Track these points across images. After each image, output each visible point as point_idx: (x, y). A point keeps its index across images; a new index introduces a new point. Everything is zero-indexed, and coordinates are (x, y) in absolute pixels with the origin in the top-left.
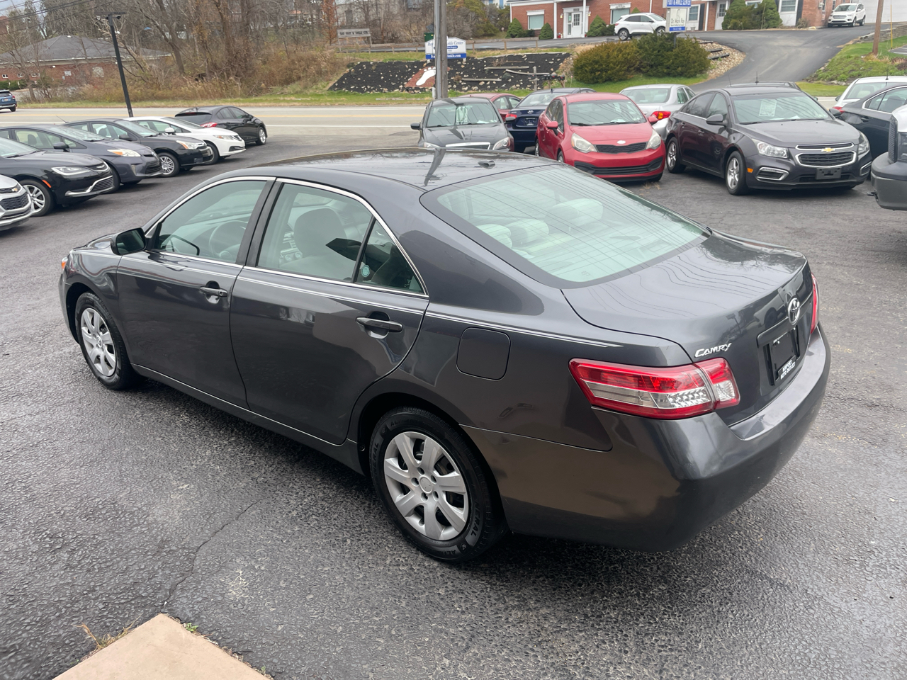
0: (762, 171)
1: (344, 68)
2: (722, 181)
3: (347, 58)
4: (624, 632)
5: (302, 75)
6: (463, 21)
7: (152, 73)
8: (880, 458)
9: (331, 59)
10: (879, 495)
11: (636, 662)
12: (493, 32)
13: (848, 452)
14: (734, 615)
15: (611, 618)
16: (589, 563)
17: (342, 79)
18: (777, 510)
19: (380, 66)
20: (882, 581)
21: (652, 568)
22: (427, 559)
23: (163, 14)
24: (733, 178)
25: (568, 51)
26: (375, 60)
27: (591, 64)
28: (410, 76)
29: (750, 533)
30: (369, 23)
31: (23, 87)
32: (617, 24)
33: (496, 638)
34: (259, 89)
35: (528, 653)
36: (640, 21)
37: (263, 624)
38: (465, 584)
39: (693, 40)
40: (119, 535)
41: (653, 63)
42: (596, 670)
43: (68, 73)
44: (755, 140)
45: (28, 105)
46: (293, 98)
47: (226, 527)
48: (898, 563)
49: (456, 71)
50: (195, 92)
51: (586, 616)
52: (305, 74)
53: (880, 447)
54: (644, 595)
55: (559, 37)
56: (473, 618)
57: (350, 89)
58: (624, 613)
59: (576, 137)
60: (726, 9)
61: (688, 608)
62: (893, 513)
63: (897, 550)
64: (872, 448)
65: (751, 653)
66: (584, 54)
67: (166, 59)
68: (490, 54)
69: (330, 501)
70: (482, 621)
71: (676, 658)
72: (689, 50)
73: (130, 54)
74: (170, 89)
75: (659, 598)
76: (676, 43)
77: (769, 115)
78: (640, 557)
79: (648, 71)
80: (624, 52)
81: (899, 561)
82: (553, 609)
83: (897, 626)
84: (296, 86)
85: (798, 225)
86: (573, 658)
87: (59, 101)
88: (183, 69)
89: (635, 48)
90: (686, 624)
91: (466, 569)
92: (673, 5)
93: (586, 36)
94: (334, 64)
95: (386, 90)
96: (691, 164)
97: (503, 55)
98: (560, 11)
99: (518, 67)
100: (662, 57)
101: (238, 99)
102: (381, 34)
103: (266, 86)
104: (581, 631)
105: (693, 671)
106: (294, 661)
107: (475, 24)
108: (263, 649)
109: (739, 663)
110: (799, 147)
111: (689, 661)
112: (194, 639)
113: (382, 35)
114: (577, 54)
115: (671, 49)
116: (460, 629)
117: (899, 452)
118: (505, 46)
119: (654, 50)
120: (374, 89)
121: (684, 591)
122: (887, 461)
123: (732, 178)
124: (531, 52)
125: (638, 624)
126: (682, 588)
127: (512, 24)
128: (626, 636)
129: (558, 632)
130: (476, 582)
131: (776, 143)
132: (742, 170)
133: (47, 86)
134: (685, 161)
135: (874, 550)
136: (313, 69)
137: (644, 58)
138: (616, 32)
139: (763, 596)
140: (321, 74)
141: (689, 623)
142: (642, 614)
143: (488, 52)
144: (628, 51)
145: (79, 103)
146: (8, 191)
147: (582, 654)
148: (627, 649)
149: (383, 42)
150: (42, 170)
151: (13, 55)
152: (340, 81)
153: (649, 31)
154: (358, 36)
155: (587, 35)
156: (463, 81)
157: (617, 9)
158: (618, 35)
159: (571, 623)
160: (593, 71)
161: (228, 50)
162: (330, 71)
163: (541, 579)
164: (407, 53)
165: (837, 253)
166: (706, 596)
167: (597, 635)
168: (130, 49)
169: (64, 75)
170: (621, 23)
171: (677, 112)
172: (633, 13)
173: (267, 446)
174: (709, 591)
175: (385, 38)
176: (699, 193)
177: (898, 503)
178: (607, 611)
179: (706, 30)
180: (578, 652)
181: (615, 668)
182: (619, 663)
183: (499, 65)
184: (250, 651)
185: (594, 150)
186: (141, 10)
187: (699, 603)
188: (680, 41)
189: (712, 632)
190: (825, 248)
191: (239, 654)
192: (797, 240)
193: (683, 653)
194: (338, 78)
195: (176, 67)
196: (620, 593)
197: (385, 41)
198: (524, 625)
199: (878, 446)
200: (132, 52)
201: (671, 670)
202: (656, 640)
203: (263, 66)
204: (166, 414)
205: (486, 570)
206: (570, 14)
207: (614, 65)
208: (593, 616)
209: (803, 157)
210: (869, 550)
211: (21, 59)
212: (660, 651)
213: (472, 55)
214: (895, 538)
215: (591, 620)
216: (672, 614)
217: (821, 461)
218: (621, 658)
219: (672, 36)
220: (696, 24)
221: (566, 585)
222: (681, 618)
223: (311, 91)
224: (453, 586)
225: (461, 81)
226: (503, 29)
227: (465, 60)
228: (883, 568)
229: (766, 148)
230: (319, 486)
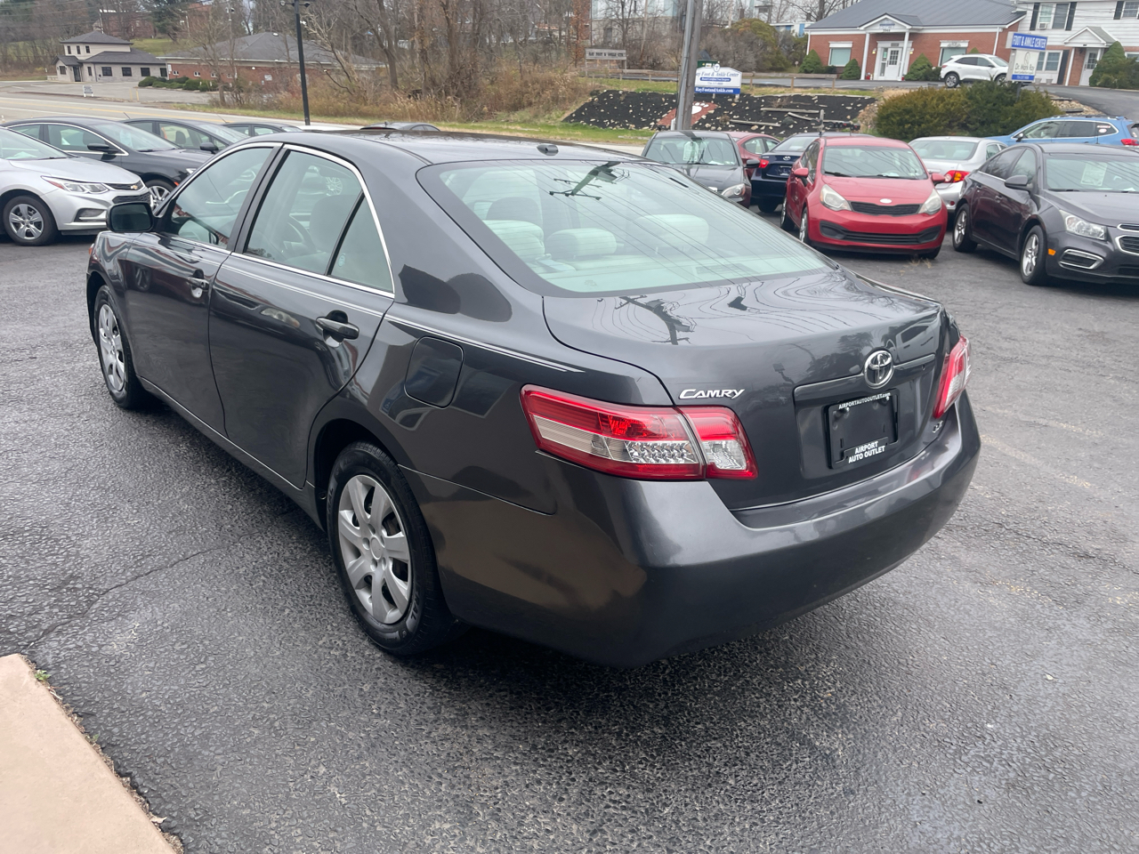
0: (1067, 255)
1: (586, 96)
2: (1015, 265)
3: (592, 84)
4: (573, 776)
5: (533, 101)
6: (746, 50)
7: (360, 85)
8: (1059, 622)
9: (572, 83)
10: (1033, 668)
11: (568, 814)
12: (783, 66)
13: (1016, 607)
14: (737, 782)
15: (566, 755)
16: (577, 685)
17: (582, 109)
18: (872, 663)
19: (631, 97)
20: (977, 778)
21: (658, 705)
22: (372, 647)
23: (381, 14)
24: (1030, 261)
25: (873, 96)
26: (625, 89)
27: (900, 114)
28: (666, 112)
29: (818, 684)
30: (625, 44)
31: (214, 89)
32: (945, 66)
33: (402, 753)
34: (482, 114)
35: (431, 778)
36: (976, 64)
37: (127, 687)
38: (401, 683)
39: (1044, 95)
40: (27, 562)
41: (984, 119)
42: (509, 815)
43: (268, 78)
44: (1063, 212)
45: (215, 109)
46: (519, 128)
47: (154, 573)
48: (1015, 759)
49: (725, 110)
50: (405, 111)
51: (534, 747)
52: (537, 100)
53: (1067, 609)
54: (627, 735)
55: (867, 78)
56: (387, 725)
57: (589, 123)
58: (588, 753)
59: (827, 189)
60: (1098, 59)
61: (678, 761)
62: (1042, 694)
63: (1022, 743)
64: (1056, 608)
65: (732, 833)
66: (893, 101)
67: (379, 70)
68: (771, 92)
69: (293, 563)
70: (395, 730)
71: (626, 819)
72: (1036, 107)
73: (337, 59)
74: (377, 105)
75: (646, 743)
76: (1018, 95)
77: (1095, 184)
78: (650, 689)
79: (976, 129)
80: (947, 101)
81: (1017, 755)
82: (495, 731)
83: (967, 841)
84: (525, 114)
85: (1097, 328)
86: (487, 794)
87: (252, 109)
88: (396, 83)
89: (962, 98)
90: (663, 780)
91: (413, 667)
92: (1020, 46)
93: (903, 79)
94: (575, 90)
95: (633, 126)
96: (984, 242)
97: (787, 94)
98: (873, 45)
99: (804, 111)
100: (999, 112)
101: (453, 123)
102: (641, 57)
103: (490, 110)
104: (516, 764)
105: (639, 839)
106: (138, 735)
107: (761, 54)
108: (109, 715)
109: (708, 843)
110: (1121, 226)
111: (641, 827)
112: (35, 687)
113: (641, 59)
114: (884, 99)
115: (1012, 103)
116: (362, 735)
117: (1091, 618)
118: (792, 84)
119: (988, 102)
120: (617, 124)
121: (685, 739)
122: (1068, 628)
123: (1028, 261)
124: (824, 92)
125: (597, 769)
126: (684, 735)
127: (808, 57)
128: (573, 780)
129: (487, 759)
130: (417, 683)
131: (1092, 219)
132: (1041, 251)
133: (240, 89)
134: (975, 236)
135: (987, 736)
136: (548, 94)
137: (974, 112)
138: (943, 76)
139: (791, 765)
140: (557, 101)
141: (668, 780)
142: (611, 757)
143: (769, 89)
144: (952, 101)
145: (272, 112)
146: (126, 187)
147: (501, 792)
148: (564, 797)
149: (641, 69)
150: (176, 170)
151: (206, 49)
152: (578, 112)
153: (985, 78)
154: (611, 58)
155: (905, 79)
156: (731, 123)
157: (950, 48)
158: (944, 80)
159: (509, 752)
160: (901, 123)
161: (451, 64)
162: (569, 98)
163: (503, 693)
164: (668, 83)
165: (1135, 366)
166: (711, 751)
167: (535, 772)
168: (338, 53)
169: (264, 79)
170: (951, 65)
171: (976, 171)
172: (970, 53)
173: (258, 492)
174: (719, 745)
175: (643, 63)
176: (981, 278)
177: (1056, 682)
178: (567, 746)
179: (1066, 84)
180: (497, 788)
181: (535, 816)
182: (545, 812)
183: (779, 107)
184: (93, 715)
185: (848, 207)
186: (356, 7)
187: (697, 759)
188: (1025, 94)
189: (693, 796)
190: (1120, 359)
191: (79, 716)
192: (1087, 345)
193: (639, 815)
194: (577, 108)
195: (387, 82)
196: (596, 728)
197: (644, 66)
198: (447, 745)
199: (1065, 607)
200: (341, 58)
201: (609, 833)
202: (611, 793)
203: (489, 87)
204: (164, 441)
205: (438, 672)
206: (886, 50)
207: (931, 116)
208: (543, 748)
209: (1126, 241)
210: (979, 734)
211: (214, 55)
212: (608, 807)
213: (748, 92)
214: (1026, 726)
215: (538, 753)
216: (651, 765)
217: (971, 613)
218: (550, 805)
219: (1015, 87)
220: (1054, 76)
221: (530, 706)
222: (661, 771)
223: (542, 121)
224: (385, 683)
225: (728, 123)
226: (797, 63)
227: (737, 96)
228: (988, 761)
229: (1078, 224)
230: (291, 545)
